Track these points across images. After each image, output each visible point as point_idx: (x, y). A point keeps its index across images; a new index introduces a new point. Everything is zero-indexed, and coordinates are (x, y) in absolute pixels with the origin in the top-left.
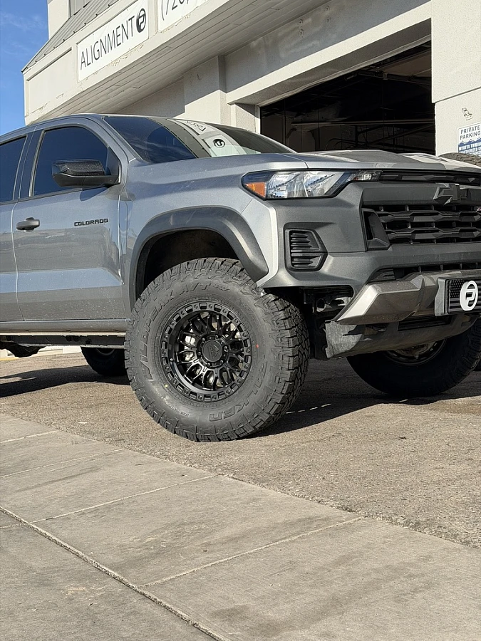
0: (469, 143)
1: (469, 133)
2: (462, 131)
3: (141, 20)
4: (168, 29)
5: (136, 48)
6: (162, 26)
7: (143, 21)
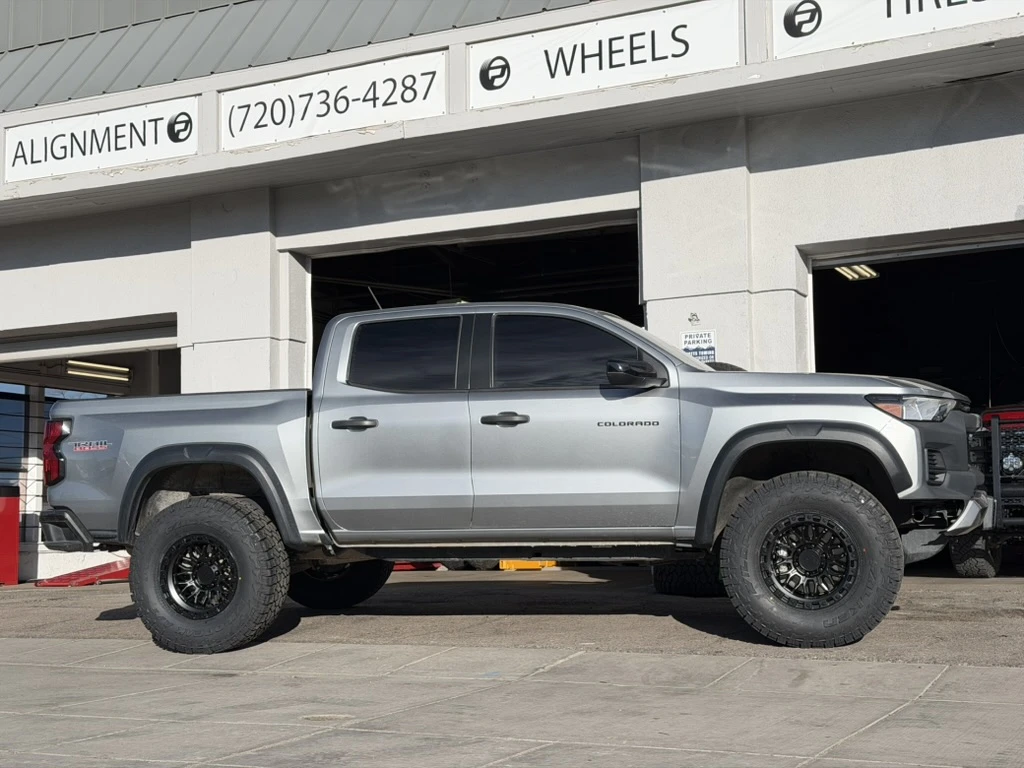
0: (697, 350)
1: (696, 339)
2: (686, 336)
3: (178, 127)
4: (248, 150)
5: (168, 162)
6: (227, 142)
7: (185, 129)
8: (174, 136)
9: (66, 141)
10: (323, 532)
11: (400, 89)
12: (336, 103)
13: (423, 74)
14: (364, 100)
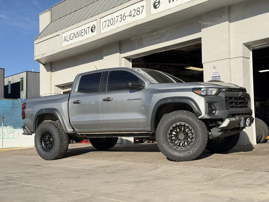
2: (213, 73)
4: (106, 33)
5: (91, 38)
6: (102, 31)
7: (94, 29)
8: (92, 31)
9: (73, 35)
10: (73, 130)
11: (136, 11)
12: (123, 17)
13: (141, 7)
14: (129, 16)
